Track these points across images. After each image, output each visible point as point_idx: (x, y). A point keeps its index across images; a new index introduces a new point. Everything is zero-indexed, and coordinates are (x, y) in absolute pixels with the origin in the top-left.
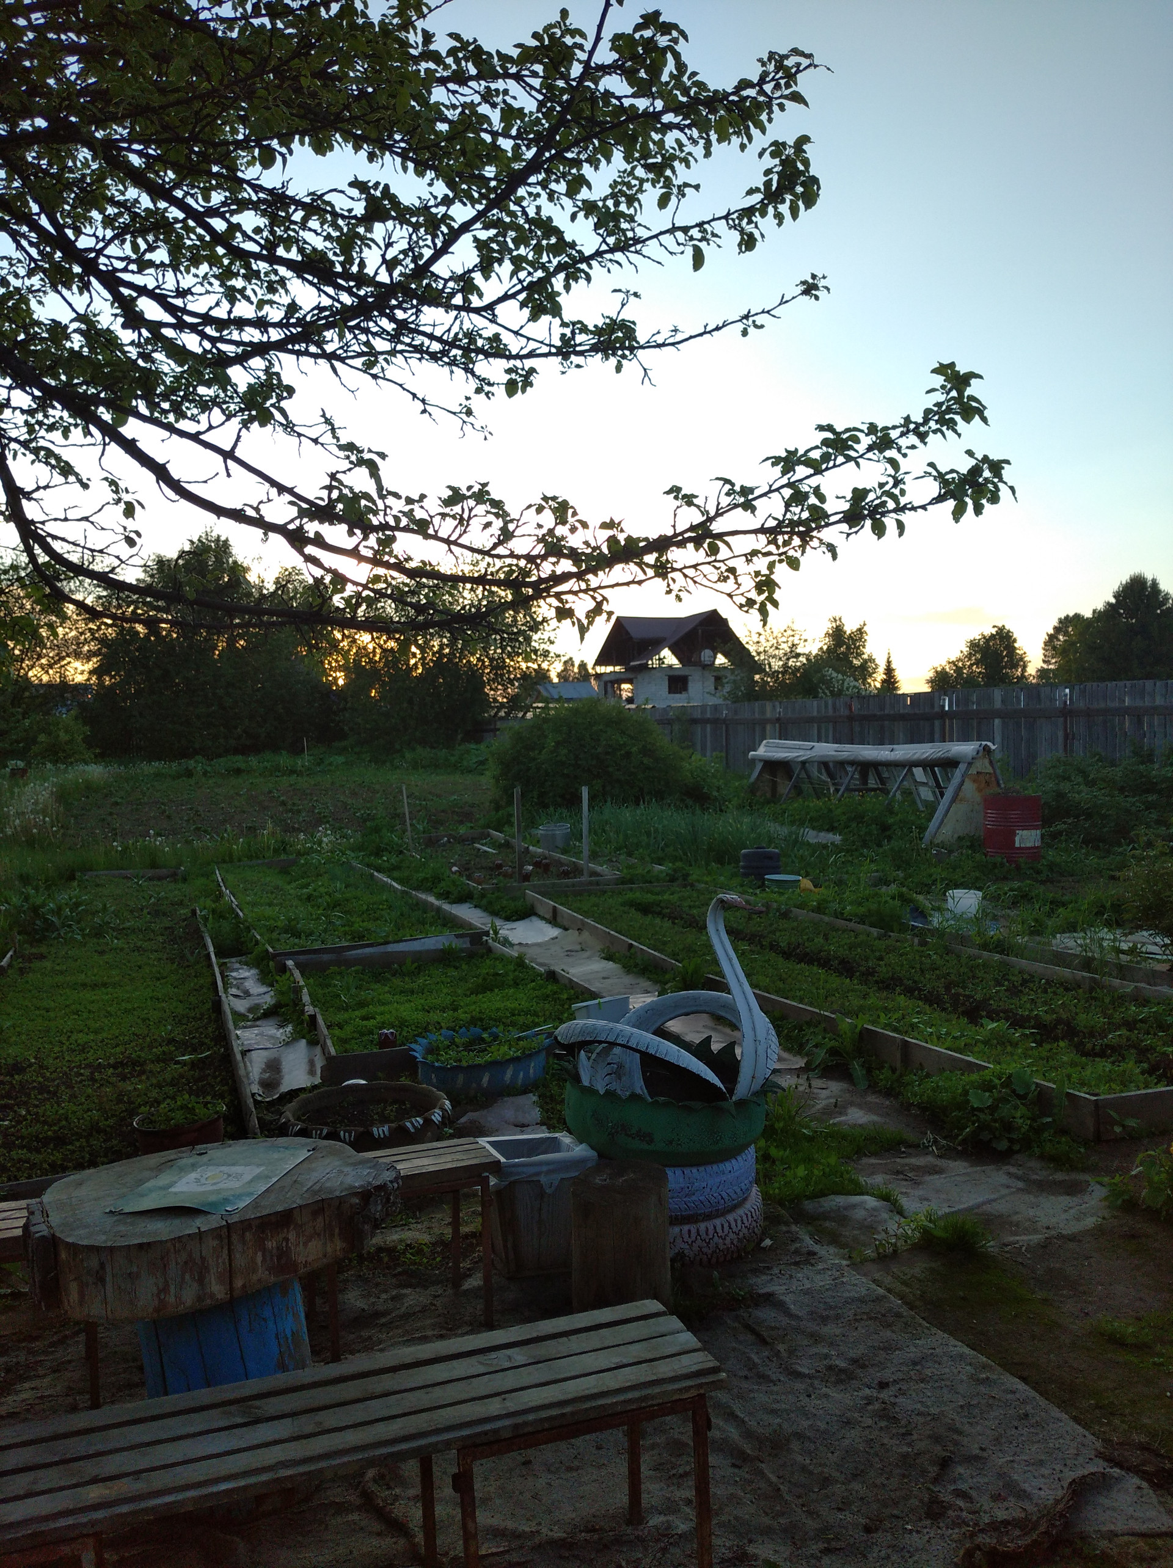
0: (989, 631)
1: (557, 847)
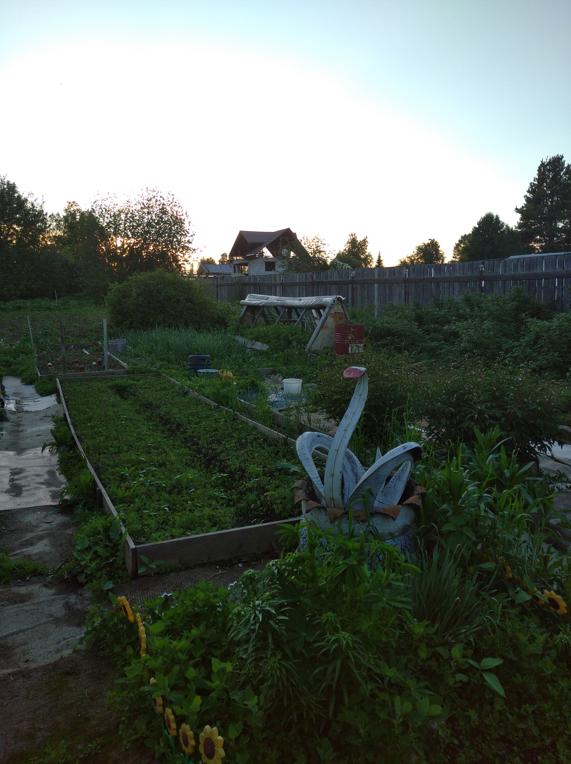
0: (427, 242)
1: (118, 352)
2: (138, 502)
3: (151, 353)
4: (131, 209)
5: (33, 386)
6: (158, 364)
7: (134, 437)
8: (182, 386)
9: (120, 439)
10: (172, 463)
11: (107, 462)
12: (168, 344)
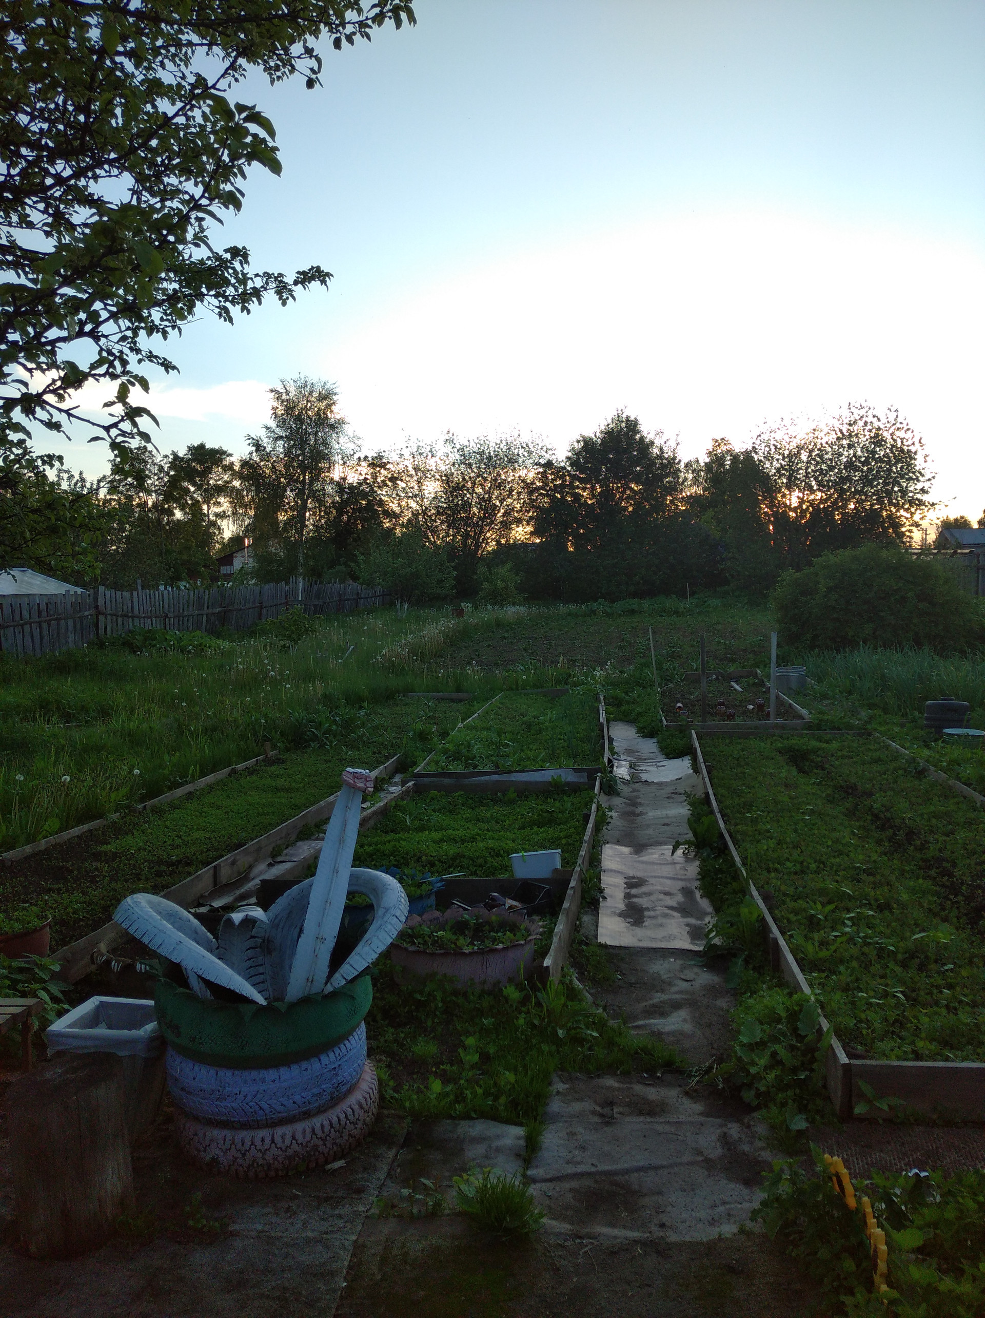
1: (791, 689)
2: (845, 975)
3: (850, 693)
4: (819, 441)
5: (655, 740)
6: (864, 714)
7: (828, 847)
8: (914, 759)
9: (803, 848)
10: (903, 906)
11: (783, 888)
12: (883, 676)
